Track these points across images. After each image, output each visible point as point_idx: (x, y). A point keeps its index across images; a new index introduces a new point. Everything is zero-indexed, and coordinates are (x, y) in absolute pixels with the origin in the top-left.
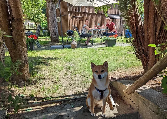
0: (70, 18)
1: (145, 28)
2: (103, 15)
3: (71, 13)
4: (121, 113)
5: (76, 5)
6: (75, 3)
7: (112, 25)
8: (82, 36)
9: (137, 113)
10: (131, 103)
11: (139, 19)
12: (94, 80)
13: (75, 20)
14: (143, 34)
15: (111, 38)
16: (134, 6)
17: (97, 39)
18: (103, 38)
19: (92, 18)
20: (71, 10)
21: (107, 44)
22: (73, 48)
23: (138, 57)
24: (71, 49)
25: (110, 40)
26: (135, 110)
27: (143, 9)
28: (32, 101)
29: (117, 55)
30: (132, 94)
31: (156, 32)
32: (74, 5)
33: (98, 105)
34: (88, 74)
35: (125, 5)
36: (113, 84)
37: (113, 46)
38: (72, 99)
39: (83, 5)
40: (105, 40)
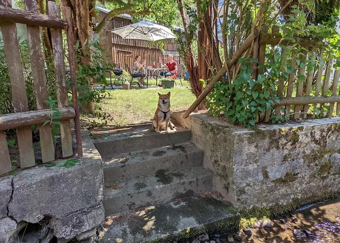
0: (115, 53)
1: (199, 68)
2: (159, 50)
3: (117, 45)
4: (179, 131)
5: (127, 38)
6: (125, 35)
7: (174, 64)
8: (134, 76)
9: (191, 131)
10: (186, 125)
11: (194, 60)
12: (159, 105)
13: (121, 55)
14: (197, 72)
15: (170, 79)
16: (190, 49)
17: (152, 81)
18: (159, 80)
19: (144, 53)
20: (116, 42)
21: (164, 86)
22: (126, 89)
23: (193, 93)
24: (124, 90)
25: (168, 81)
26: (189, 129)
27: (197, 52)
28: (105, 127)
29: (175, 96)
30: (187, 118)
31: (207, 71)
32: (123, 37)
33: (162, 126)
34: (149, 110)
35: (182, 47)
36: (173, 116)
37: (172, 88)
38: (139, 126)
39: (135, 38)
40: (162, 81)
